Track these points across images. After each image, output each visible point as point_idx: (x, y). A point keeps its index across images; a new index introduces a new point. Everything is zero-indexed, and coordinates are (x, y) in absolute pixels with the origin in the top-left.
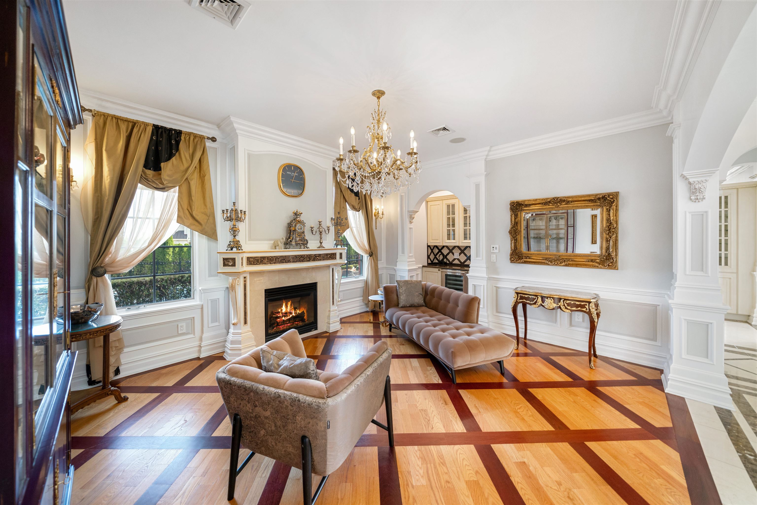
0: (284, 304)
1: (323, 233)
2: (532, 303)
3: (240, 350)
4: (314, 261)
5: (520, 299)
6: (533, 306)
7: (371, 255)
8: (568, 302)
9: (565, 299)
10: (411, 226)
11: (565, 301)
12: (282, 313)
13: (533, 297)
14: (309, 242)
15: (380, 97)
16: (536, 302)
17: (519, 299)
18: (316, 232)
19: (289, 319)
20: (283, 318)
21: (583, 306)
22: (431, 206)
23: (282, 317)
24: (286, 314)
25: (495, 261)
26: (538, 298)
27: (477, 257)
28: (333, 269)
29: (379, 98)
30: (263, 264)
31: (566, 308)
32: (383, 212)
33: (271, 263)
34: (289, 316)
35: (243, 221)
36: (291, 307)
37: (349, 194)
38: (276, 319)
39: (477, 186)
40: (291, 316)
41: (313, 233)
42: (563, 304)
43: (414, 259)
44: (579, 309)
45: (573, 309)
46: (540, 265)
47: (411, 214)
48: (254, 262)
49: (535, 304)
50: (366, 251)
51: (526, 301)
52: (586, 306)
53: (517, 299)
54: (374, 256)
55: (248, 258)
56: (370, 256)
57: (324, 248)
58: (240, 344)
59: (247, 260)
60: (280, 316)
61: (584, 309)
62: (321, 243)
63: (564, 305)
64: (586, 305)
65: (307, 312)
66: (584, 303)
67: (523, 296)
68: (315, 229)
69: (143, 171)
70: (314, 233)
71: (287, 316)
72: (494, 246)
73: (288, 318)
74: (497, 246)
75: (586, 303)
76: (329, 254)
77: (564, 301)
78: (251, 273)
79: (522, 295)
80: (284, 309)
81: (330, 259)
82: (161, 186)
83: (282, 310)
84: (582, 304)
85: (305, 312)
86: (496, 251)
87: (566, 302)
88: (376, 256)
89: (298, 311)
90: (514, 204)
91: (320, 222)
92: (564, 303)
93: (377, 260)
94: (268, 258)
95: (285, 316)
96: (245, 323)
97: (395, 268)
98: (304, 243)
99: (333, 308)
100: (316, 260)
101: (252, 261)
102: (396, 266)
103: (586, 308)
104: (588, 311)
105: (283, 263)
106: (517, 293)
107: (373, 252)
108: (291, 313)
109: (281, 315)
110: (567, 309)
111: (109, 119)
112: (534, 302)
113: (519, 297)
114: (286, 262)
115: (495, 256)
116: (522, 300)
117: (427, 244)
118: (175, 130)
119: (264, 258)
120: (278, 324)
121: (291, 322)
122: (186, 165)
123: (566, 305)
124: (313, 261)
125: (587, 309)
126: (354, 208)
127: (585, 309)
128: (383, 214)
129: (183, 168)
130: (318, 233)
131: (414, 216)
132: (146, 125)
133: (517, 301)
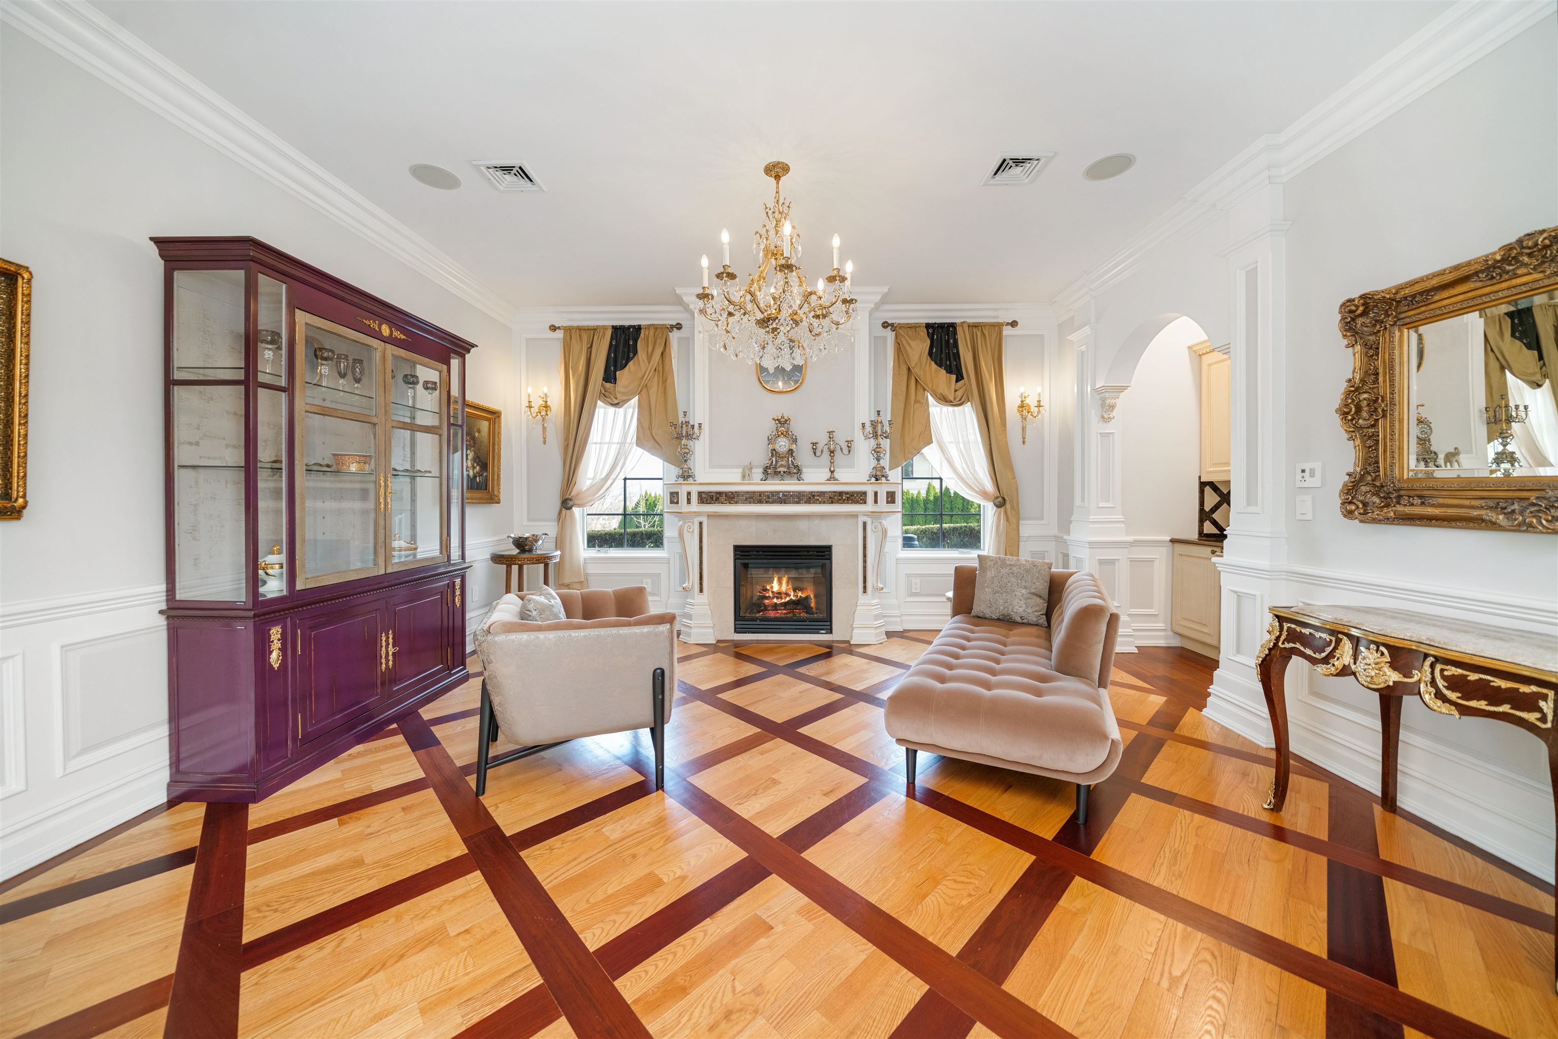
0: (776, 579)
1: (838, 454)
2: (1317, 656)
3: (691, 627)
4: (810, 503)
5: (1287, 640)
6: (1321, 669)
7: (1001, 503)
8: (1452, 671)
9: (1437, 659)
10: (1108, 428)
11: (1438, 667)
12: (772, 592)
13: (1324, 636)
14: (804, 470)
15: (780, 177)
16: (1331, 655)
17: (1283, 637)
18: (822, 451)
19: (785, 604)
20: (775, 600)
21: (1530, 702)
22: (1210, 365)
23: (773, 598)
24: (779, 595)
25: (1309, 516)
26: (1339, 641)
27: (1249, 504)
28: (865, 524)
29: (777, 177)
30: (719, 503)
31: (1439, 695)
32: (1039, 401)
33: (730, 503)
34: (785, 598)
35: (697, 438)
36: (788, 585)
37: (933, 370)
38: (763, 600)
39: (1252, 276)
40: (788, 599)
41: (815, 453)
42: (1428, 678)
43: (1120, 517)
44: (1505, 708)
45: (1473, 704)
46: (1474, 528)
47: (1102, 395)
48: (707, 500)
49: (1325, 661)
50: (984, 494)
51: (1302, 649)
52: (1542, 704)
53: (1278, 638)
54: (1008, 506)
55: (699, 493)
56: (998, 506)
57: (837, 480)
58: (691, 620)
59: (699, 496)
60: (769, 597)
61: (1532, 717)
62: (832, 472)
63: (1433, 682)
64: (1545, 698)
65: (815, 596)
66: (1534, 688)
67: (1298, 629)
68: (820, 447)
69: (602, 385)
70: (818, 454)
71: (781, 598)
72: (1307, 467)
73: (783, 601)
74: (1317, 466)
75: (1545, 691)
76: (847, 493)
77: (1432, 666)
78: (710, 516)
79: (1293, 626)
80: (775, 587)
81: (848, 503)
82: (616, 401)
83: (772, 587)
84: (1525, 689)
85: (812, 596)
86: (1310, 482)
87: (1442, 670)
88: (1012, 507)
89: (800, 594)
90: (1357, 307)
91: (830, 433)
92: (1432, 673)
93: (1018, 519)
94: (726, 494)
95: (778, 598)
96: (701, 591)
97: (1065, 537)
98: (795, 471)
99: (863, 599)
100: (814, 503)
101: (707, 498)
102: (1068, 533)
103: (1540, 710)
104: (1549, 725)
105: (750, 503)
106: (1280, 619)
107: (1006, 497)
108: (787, 595)
109: (771, 594)
110: (1445, 699)
111: (573, 331)
112: (1324, 655)
113: (1285, 633)
114: (754, 503)
115: (1308, 498)
116: (1292, 645)
117: (1200, 477)
118: (634, 327)
119: (720, 493)
120: (766, 608)
121: (788, 607)
122: (643, 370)
123: (1441, 683)
124: (806, 502)
125: (1544, 719)
126: (944, 400)
127: (1538, 715)
128: (1039, 406)
129: (640, 374)
130: (826, 453)
131: (1112, 402)
132: (605, 328)
133: (1276, 645)
